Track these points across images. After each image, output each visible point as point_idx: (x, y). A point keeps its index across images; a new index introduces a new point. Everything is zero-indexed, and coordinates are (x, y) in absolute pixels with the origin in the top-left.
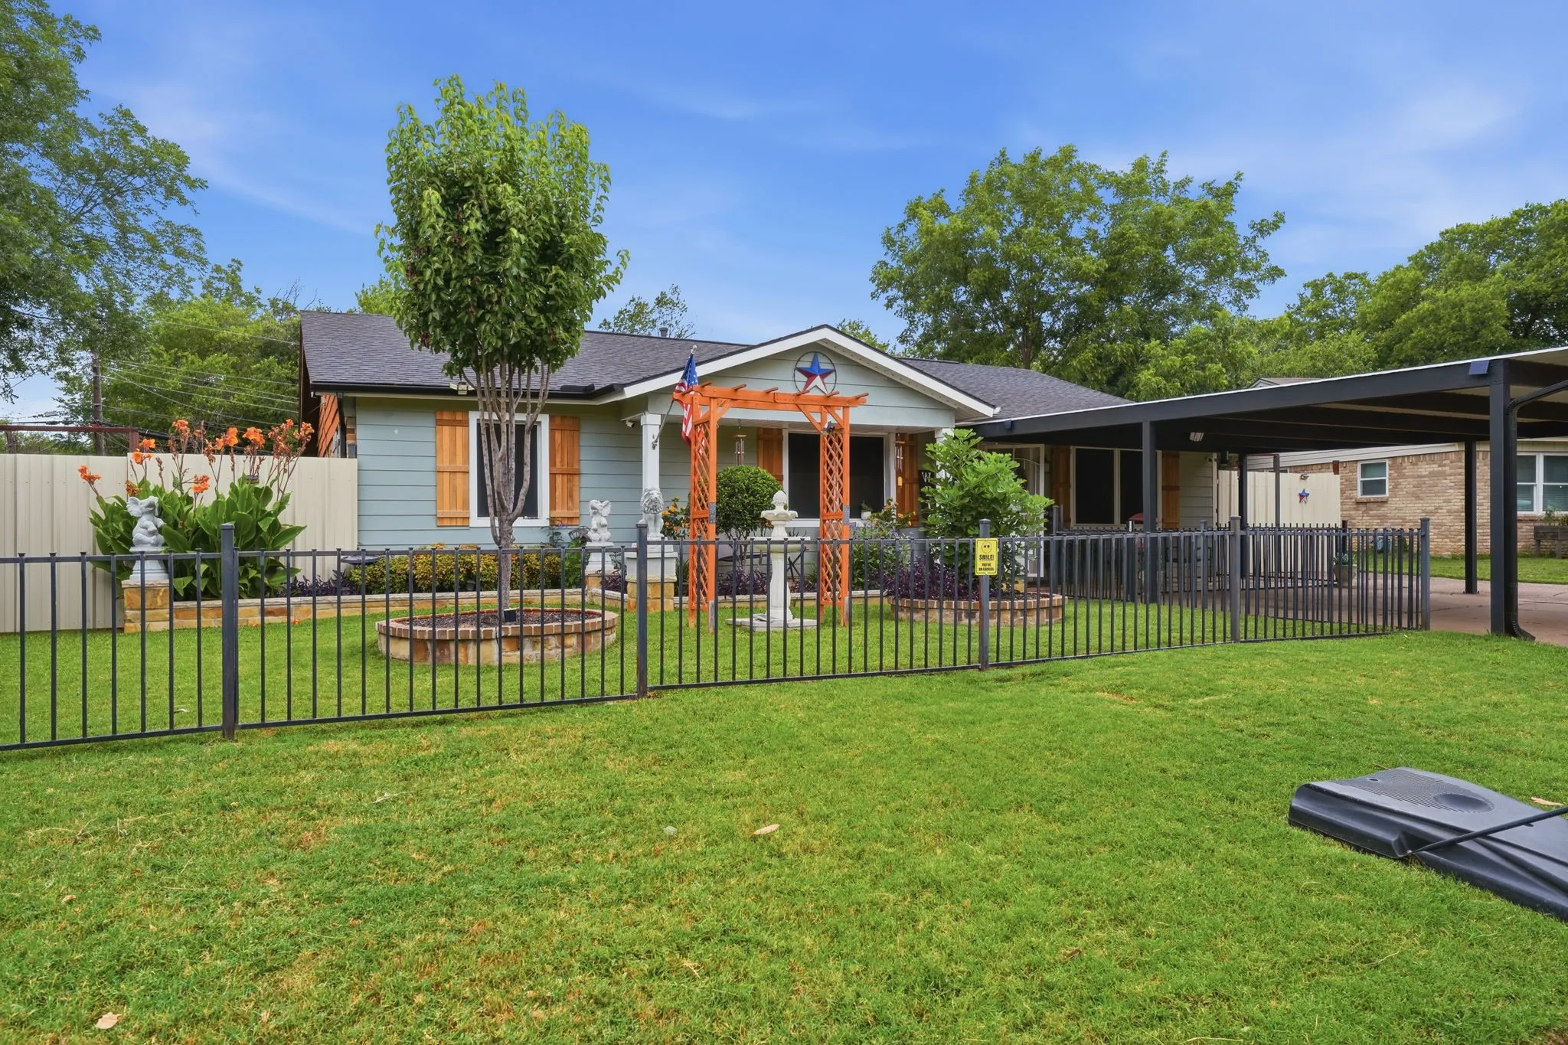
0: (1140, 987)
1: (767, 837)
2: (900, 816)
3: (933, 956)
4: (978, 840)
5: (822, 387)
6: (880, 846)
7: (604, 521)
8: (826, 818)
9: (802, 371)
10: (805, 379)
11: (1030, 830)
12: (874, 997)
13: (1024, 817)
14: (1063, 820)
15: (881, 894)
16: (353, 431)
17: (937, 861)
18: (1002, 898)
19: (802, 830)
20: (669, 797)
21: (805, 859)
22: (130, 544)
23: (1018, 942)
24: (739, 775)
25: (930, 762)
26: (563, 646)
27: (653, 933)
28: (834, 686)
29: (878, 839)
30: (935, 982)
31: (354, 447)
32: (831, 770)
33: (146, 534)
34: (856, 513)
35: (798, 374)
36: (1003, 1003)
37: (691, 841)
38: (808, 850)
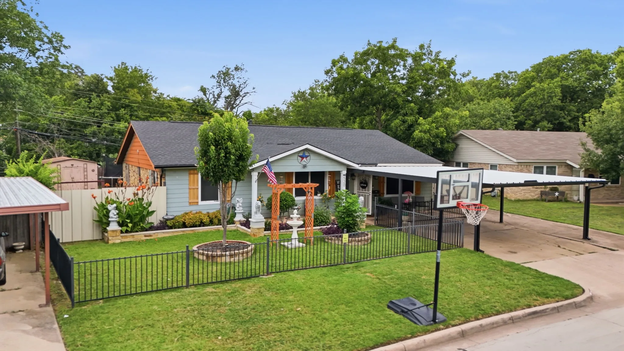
0: (350, 333)
1: (299, 310)
2: (322, 306)
3: (324, 330)
4: (333, 311)
5: (306, 161)
6: (318, 312)
7: (241, 205)
8: (308, 307)
9: (300, 156)
10: (301, 159)
11: (343, 309)
12: (316, 335)
13: (343, 306)
14: (349, 307)
15: (317, 321)
16: (164, 178)
17: (327, 315)
18: (335, 321)
19: (304, 309)
20: (280, 302)
21: (305, 314)
22: (109, 217)
23: (336, 328)
24: (292, 297)
25: (328, 294)
26: (243, 256)
27: (285, 327)
28: (310, 271)
29: (317, 311)
30: (324, 333)
31: (165, 183)
32: (309, 296)
33: (113, 215)
34: (316, 194)
35: (299, 157)
36: (332, 336)
37: (286, 311)
38: (306, 313)
